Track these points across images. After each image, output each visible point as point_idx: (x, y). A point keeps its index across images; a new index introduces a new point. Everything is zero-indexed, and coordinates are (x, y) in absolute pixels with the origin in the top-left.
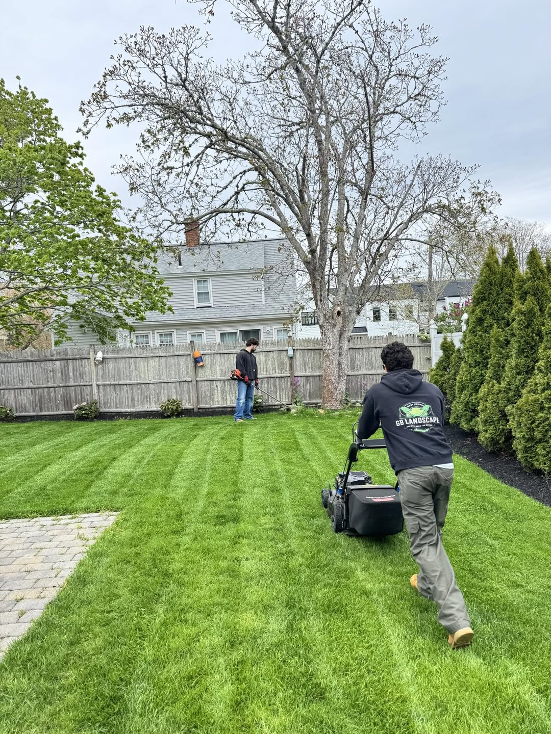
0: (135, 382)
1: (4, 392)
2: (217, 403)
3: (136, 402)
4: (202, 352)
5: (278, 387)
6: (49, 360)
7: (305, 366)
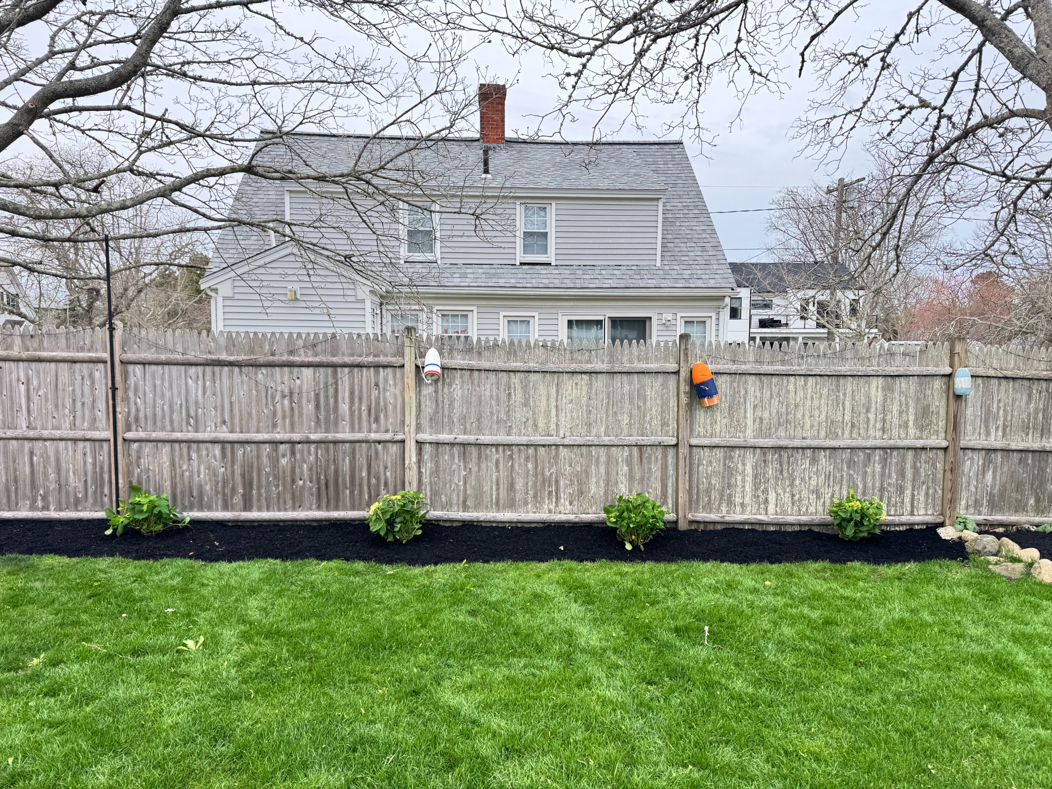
0: (524, 440)
1: (140, 449)
2: (738, 509)
3: (519, 496)
4: (712, 367)
5: (909, 474)
6: (282, 365)
7: (987, 422)
